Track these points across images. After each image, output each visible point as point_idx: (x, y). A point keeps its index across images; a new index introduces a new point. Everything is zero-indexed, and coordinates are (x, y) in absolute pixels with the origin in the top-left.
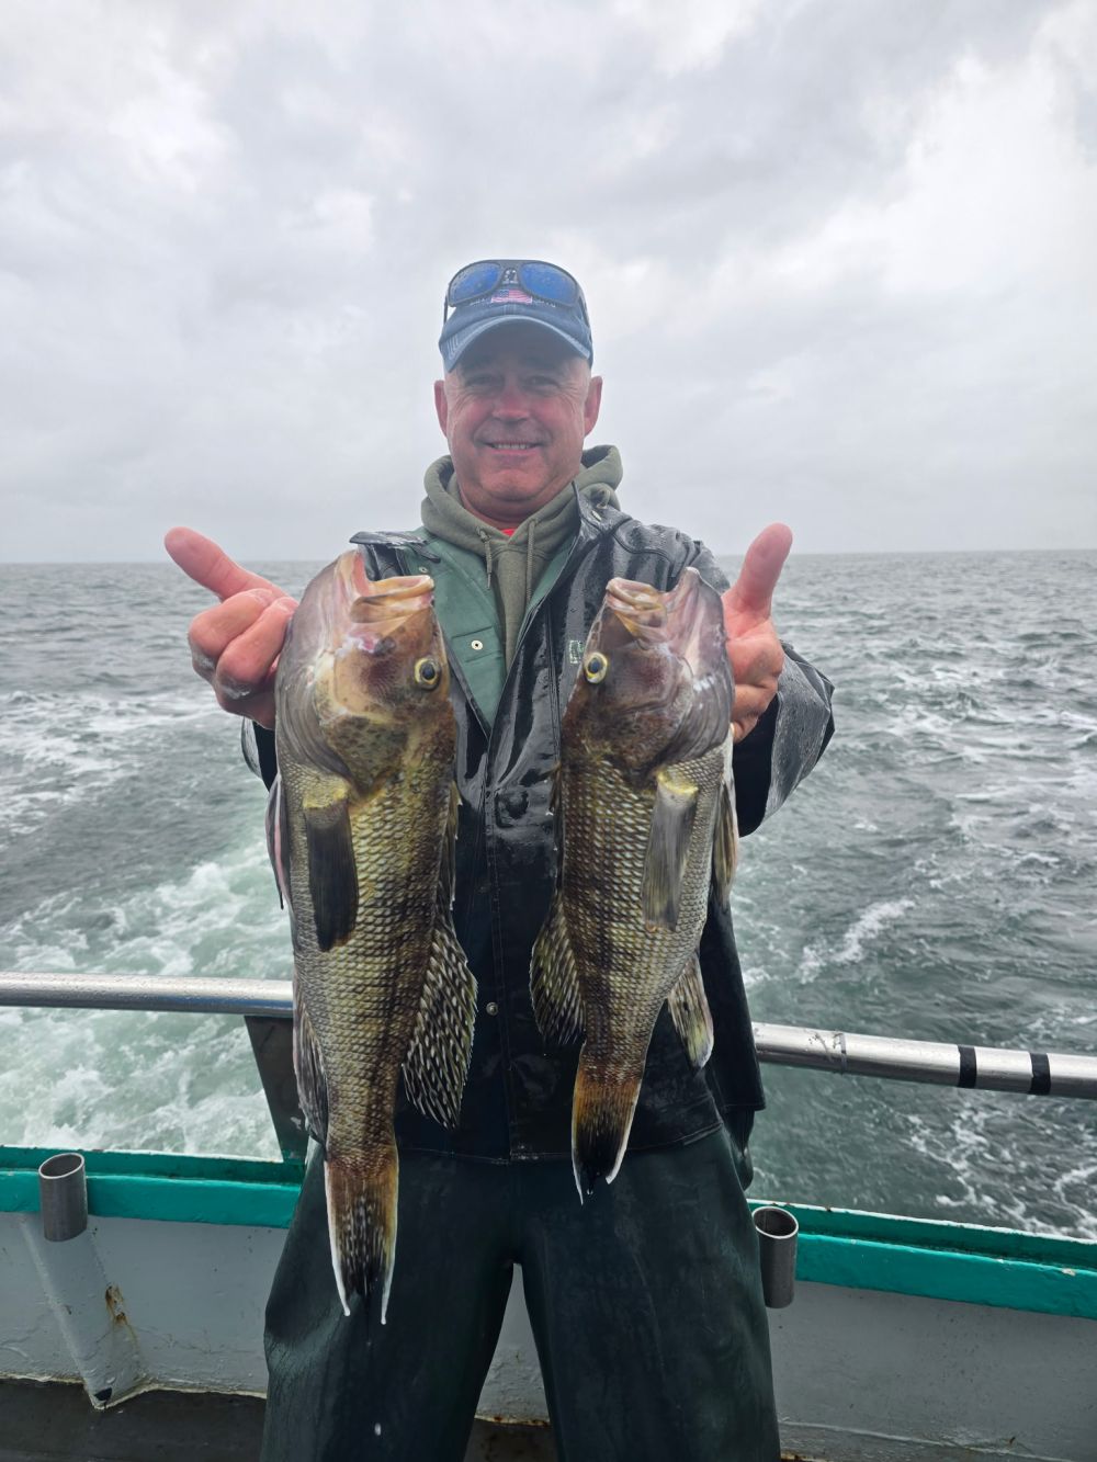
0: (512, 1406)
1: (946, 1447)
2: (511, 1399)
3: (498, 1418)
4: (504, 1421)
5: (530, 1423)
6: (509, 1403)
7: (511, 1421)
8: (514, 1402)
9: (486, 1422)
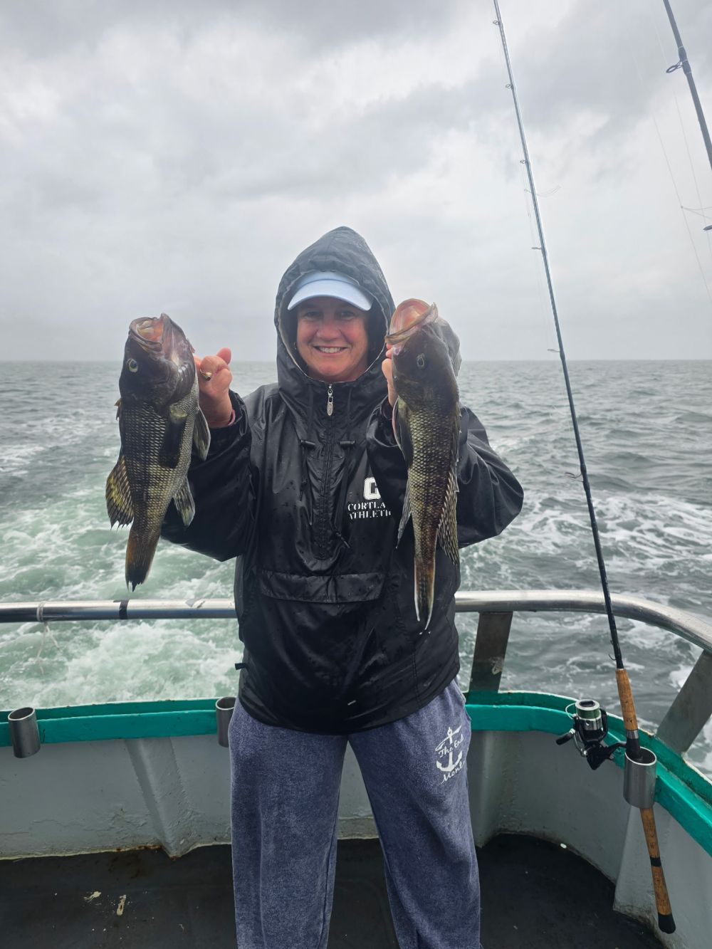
0: (126, 841)
1: (356, 819)
2: (124, 836)
3: (119, 849)
4: (123, 850)
5: (137, 849)
6: (123, 839)
7: (127, 849)
8: (125, 838)
9: (112, 852)
